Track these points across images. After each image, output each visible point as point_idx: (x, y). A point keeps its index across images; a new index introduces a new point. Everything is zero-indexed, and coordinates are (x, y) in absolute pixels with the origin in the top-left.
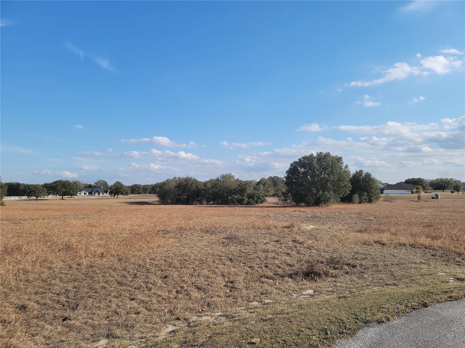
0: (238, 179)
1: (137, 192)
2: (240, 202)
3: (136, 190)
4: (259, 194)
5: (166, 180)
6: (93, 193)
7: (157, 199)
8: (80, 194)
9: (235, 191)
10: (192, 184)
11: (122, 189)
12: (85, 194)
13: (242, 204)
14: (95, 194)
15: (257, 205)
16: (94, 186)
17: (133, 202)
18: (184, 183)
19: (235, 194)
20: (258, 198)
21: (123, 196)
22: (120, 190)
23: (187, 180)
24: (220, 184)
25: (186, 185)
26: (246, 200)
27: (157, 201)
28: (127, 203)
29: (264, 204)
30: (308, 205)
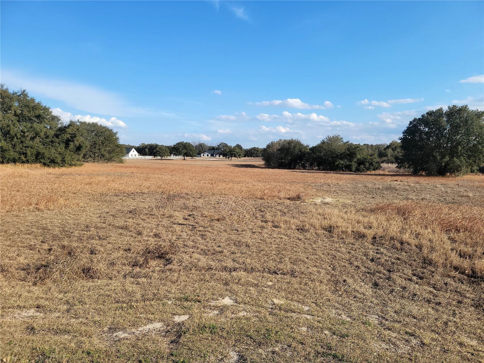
0: (348, 142)
1: (255, 155)
2: (348, 169)
3: (254, 153)
4: (372, 160)
5: (270, 143)
6: (214, 155)
7: (263, 162)
8: (203, 155)
9: (343, 156)
10: (294, 147)
11: (235, 152)
12: (207, 155)
13: (351, 171)
14: (216, 156)
15: (369, 172)
16: (217, 149)
17: (239, 165)
18: (287, 146)
19: (341, 159)
20: (371, 164)
21: (236, 159)
22: (234, 152)
23: (290, 142)
24: (324, 147)
25: (289, 148)
26: (354, 166)
27: (263, 164)
28: (234, 166)
29: (377, 172)
30: (429, 174)
